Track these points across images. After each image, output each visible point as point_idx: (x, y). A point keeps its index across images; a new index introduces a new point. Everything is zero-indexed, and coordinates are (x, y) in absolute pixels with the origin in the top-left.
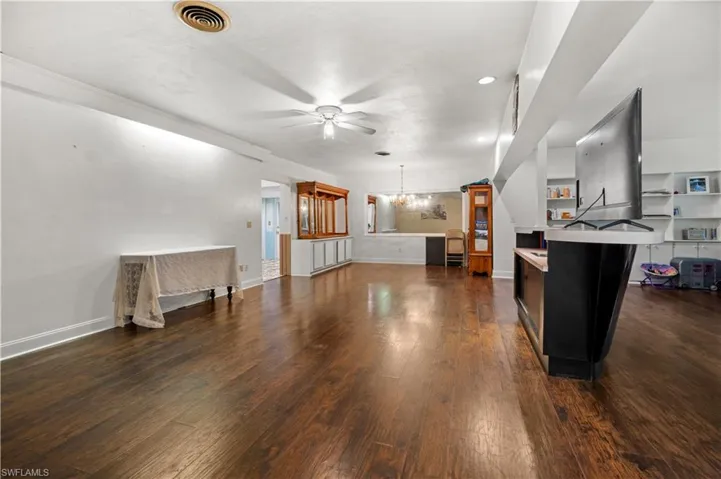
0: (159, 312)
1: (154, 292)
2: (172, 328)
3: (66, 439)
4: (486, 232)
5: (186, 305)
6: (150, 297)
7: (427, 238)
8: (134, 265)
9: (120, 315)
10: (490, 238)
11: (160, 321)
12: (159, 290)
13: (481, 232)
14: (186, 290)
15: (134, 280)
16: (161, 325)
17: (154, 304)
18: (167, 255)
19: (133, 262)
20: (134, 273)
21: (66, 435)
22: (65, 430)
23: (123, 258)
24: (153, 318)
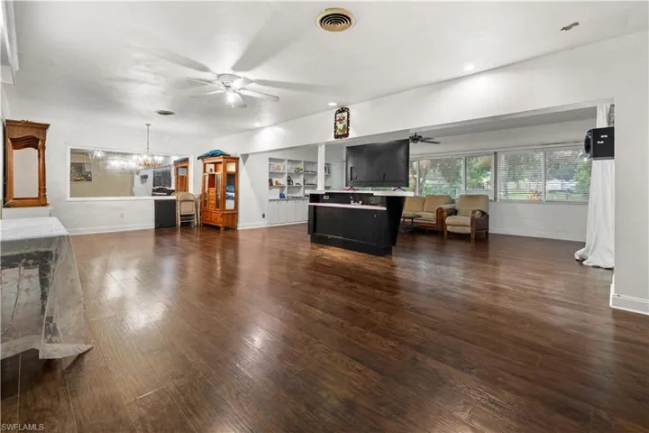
4: (233, 194)
7: (156, 201)
10: (236, 199)
13: (230, 194)
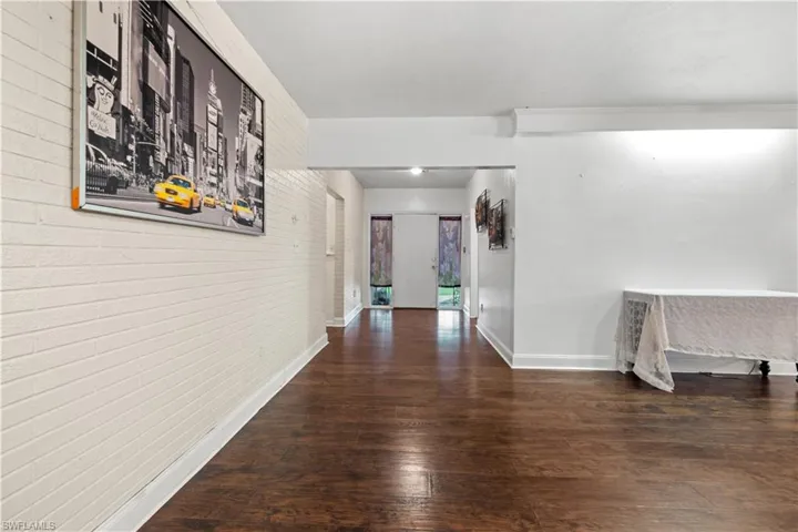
0: (667, 370)
1: (660, 341)
2: (685, 398)
3: (539, 475)
5: (713, 372)
6: (655, 347)
8: (637, 303)
9: (621, 358)
11: (667, 383)
12: (667, 341)
14: (712, 351)
15: (637, 322)
16: (669, 388)
17: (660, 357)
18: (681, 297)
19: (636, 300)
20: (637, 313)
21: (541, 469)
22: (541, 463)
23: (626, 294)
24: (659, 375)
